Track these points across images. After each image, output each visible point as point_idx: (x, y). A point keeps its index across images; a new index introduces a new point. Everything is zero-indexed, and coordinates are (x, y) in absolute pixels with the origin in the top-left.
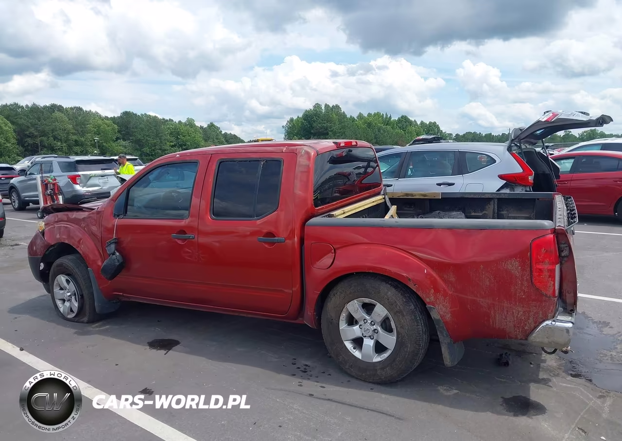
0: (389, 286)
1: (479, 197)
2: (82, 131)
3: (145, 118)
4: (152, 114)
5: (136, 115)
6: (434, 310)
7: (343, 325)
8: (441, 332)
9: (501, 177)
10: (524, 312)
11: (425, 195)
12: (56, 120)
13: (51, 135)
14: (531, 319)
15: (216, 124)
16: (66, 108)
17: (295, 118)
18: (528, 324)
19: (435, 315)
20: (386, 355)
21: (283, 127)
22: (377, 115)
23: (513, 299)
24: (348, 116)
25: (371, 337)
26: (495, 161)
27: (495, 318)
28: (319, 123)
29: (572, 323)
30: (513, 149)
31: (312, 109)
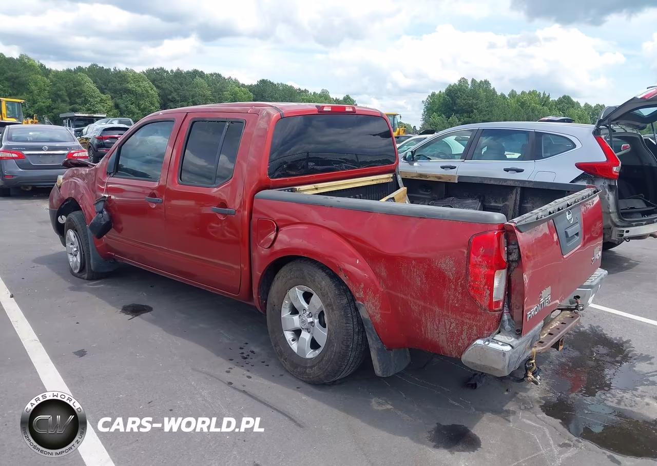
0: (325, 274)
1: (500, 184)
2: (219, 98)
3: (281, 88)
4: (289, 84)
5: (273, 83)
6: (362, 307)
7: (286, 313)
8: (369, 333)
9: (579, 166)
10: (457, 324)
11: (439, 178)
12: (197, 85)
13: (191, 100)
14: (464, 333)
15: (351, 97)
16: (207, 75)
17: (437, 92)
18: (461, 341)
19: (364, 314)
20: (318, 352)
21: (423, 101)
22: (533, 93)
23: (445, 307)
24: (499, 93)
25: (308, 330)
26: (574, 146)
27: (426, 326)
28: (464, 100)
29: (511, 346)
30: (602, 132)
31: (457, 84)
